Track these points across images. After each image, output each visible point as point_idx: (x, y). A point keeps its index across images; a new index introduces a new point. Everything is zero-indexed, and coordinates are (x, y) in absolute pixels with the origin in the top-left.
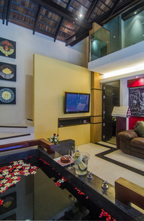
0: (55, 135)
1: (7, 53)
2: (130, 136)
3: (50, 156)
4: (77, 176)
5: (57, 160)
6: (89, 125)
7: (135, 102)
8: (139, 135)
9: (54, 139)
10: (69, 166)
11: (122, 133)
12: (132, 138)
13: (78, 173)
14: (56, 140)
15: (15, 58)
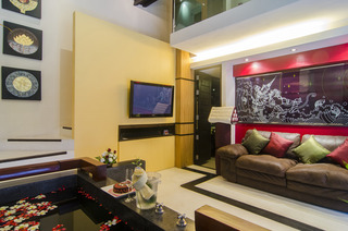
0: (109, 150)
1: (24, 8)
2: (236, 152)
3: (96, 185)
4: (138, 212)
5: (108, 189)
6: (173, 137)
7: (245, 100)
8: (250, 152)
9: (107, 157)
10: (126, 197)
11: (223, 149)
12: (239, 156)
13: (140, 207)
14: (111, 160)
15: (40, 18)
